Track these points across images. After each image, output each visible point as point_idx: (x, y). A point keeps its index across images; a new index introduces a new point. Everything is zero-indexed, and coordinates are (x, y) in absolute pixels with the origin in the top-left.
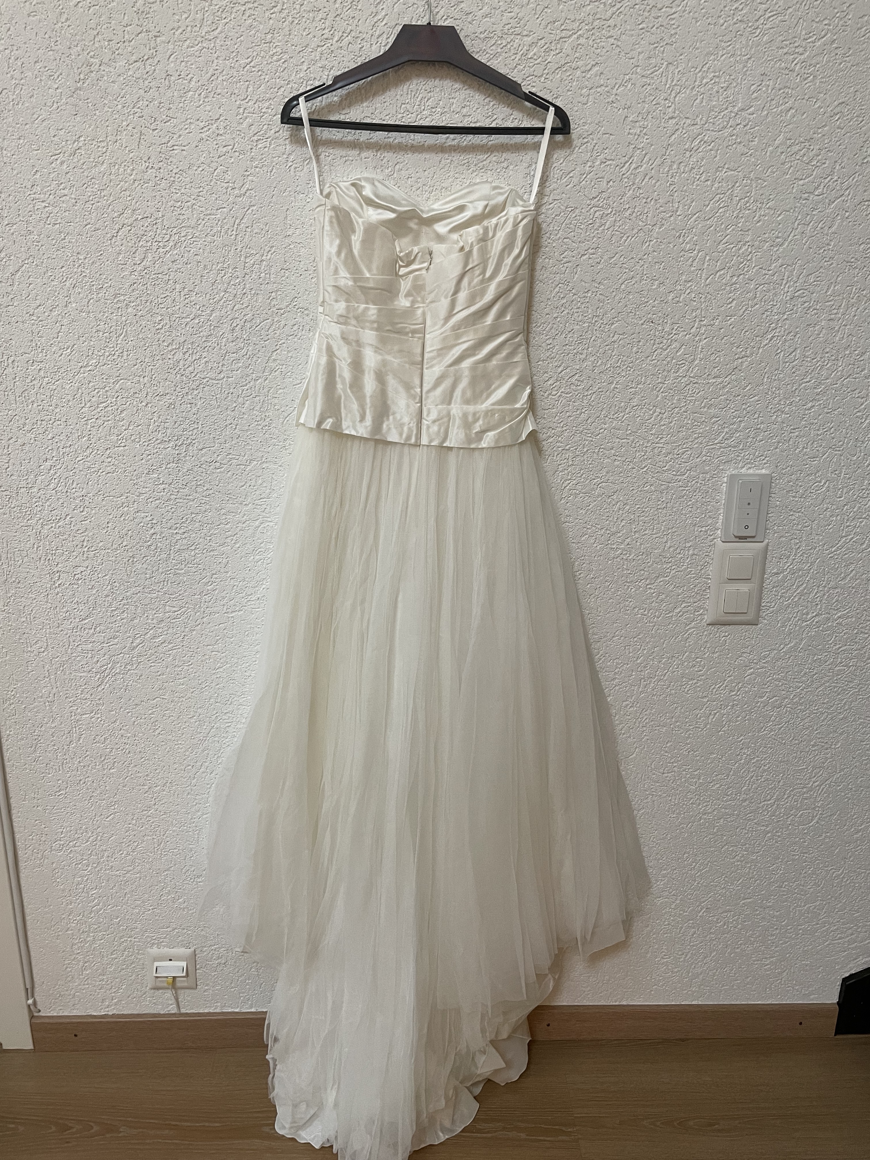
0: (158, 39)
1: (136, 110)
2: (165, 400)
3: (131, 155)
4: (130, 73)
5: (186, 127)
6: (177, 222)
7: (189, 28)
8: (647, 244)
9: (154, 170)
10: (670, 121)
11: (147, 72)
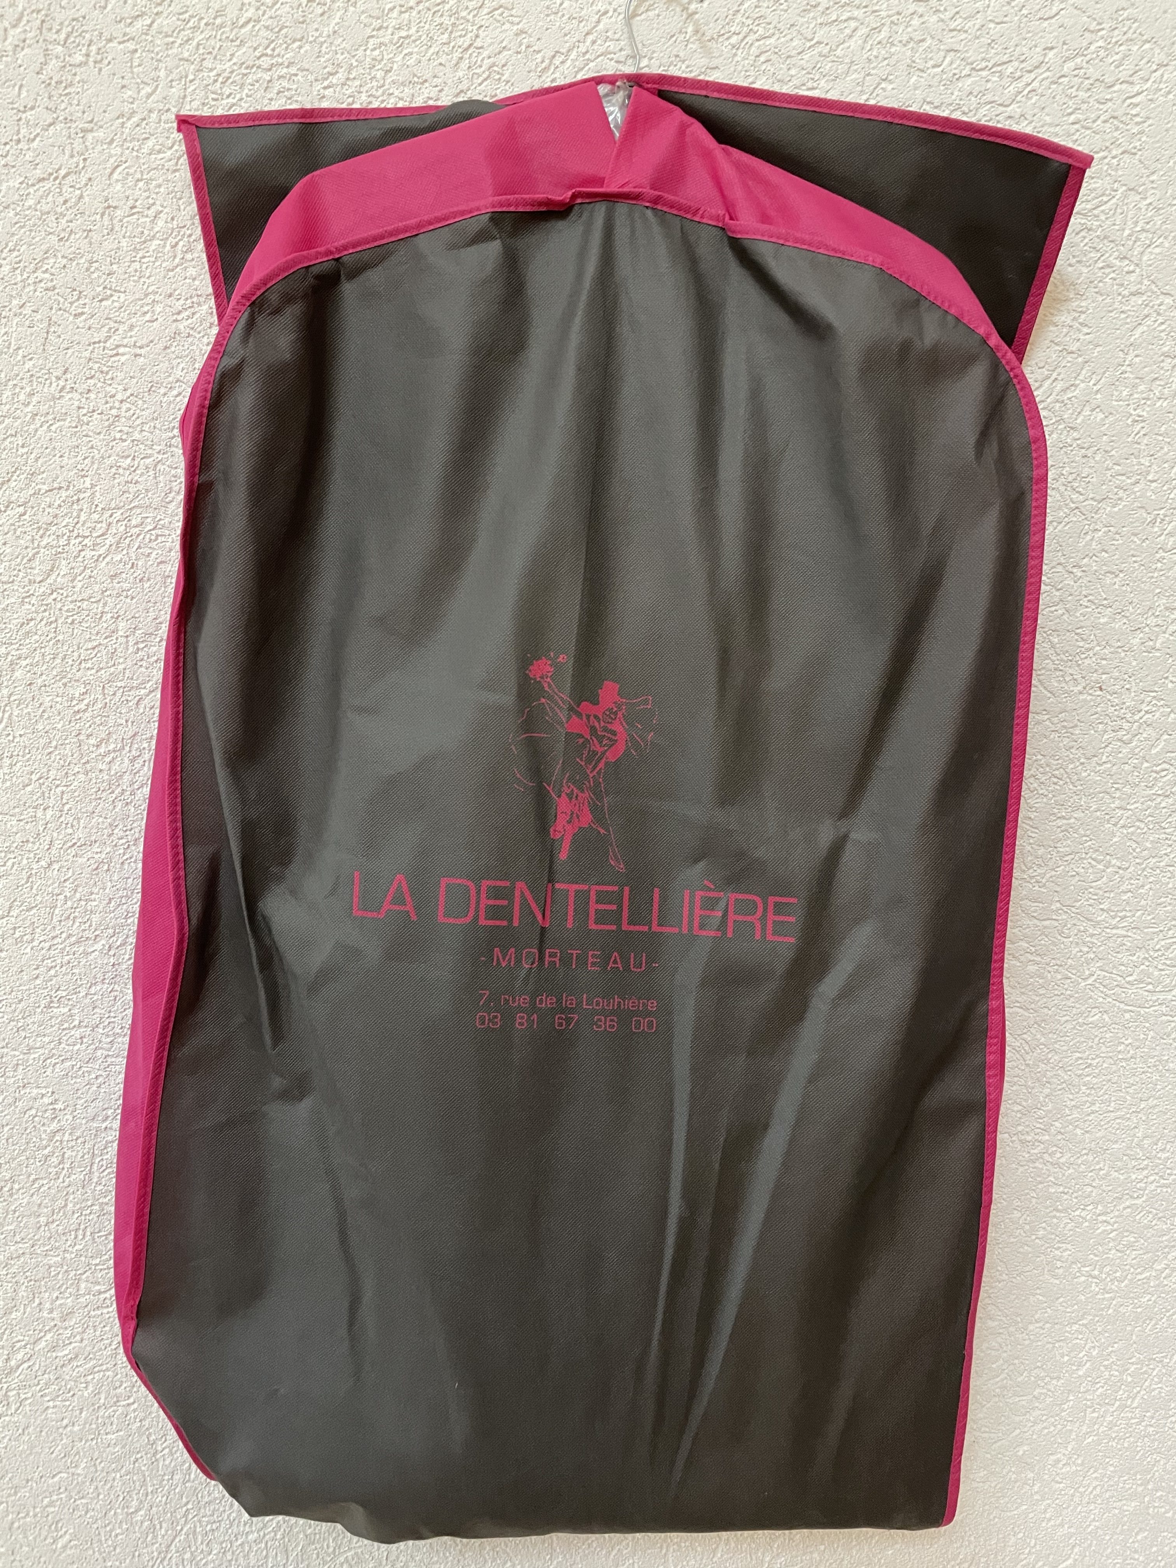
0: (90, 136)
1: (40, 274)
2: (90, 855)
3: (29, 365)
4: (30, 202)
5: (146, 309)
6: (124, 498)
7: (154, 116)
8: (1088, 537)
9: (76, 396)
10: (1134, 298)
11: (65, 202)
